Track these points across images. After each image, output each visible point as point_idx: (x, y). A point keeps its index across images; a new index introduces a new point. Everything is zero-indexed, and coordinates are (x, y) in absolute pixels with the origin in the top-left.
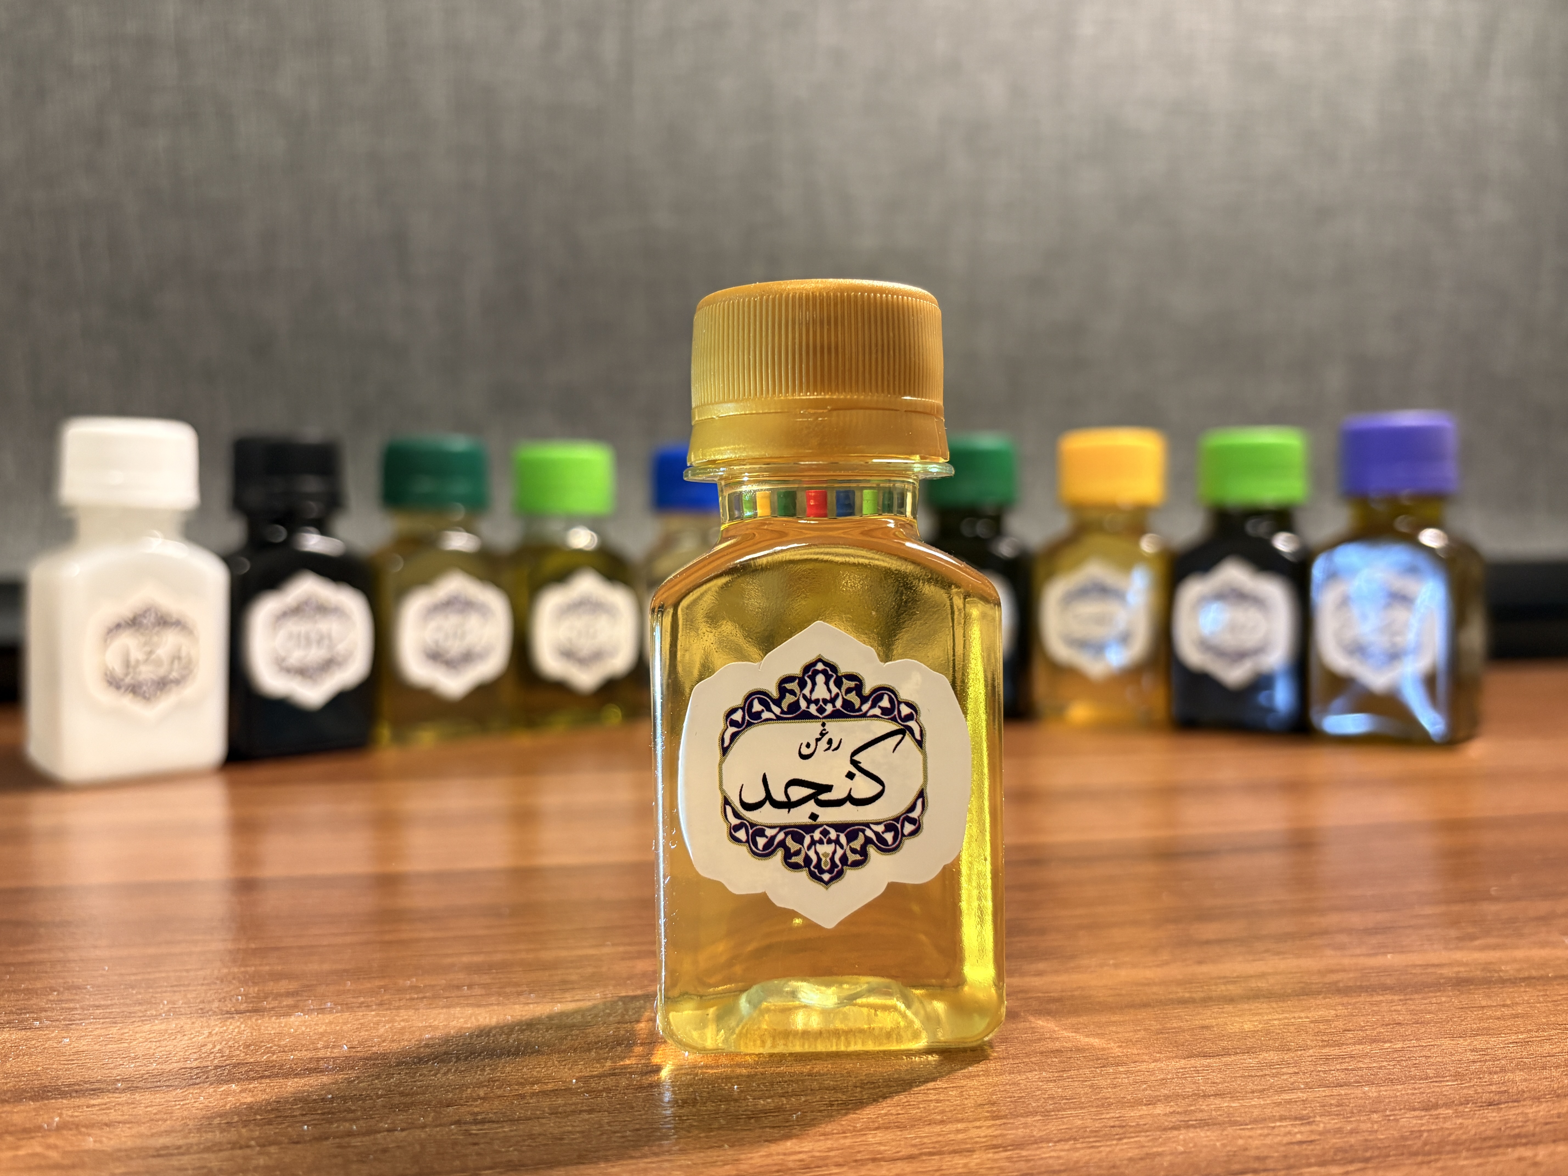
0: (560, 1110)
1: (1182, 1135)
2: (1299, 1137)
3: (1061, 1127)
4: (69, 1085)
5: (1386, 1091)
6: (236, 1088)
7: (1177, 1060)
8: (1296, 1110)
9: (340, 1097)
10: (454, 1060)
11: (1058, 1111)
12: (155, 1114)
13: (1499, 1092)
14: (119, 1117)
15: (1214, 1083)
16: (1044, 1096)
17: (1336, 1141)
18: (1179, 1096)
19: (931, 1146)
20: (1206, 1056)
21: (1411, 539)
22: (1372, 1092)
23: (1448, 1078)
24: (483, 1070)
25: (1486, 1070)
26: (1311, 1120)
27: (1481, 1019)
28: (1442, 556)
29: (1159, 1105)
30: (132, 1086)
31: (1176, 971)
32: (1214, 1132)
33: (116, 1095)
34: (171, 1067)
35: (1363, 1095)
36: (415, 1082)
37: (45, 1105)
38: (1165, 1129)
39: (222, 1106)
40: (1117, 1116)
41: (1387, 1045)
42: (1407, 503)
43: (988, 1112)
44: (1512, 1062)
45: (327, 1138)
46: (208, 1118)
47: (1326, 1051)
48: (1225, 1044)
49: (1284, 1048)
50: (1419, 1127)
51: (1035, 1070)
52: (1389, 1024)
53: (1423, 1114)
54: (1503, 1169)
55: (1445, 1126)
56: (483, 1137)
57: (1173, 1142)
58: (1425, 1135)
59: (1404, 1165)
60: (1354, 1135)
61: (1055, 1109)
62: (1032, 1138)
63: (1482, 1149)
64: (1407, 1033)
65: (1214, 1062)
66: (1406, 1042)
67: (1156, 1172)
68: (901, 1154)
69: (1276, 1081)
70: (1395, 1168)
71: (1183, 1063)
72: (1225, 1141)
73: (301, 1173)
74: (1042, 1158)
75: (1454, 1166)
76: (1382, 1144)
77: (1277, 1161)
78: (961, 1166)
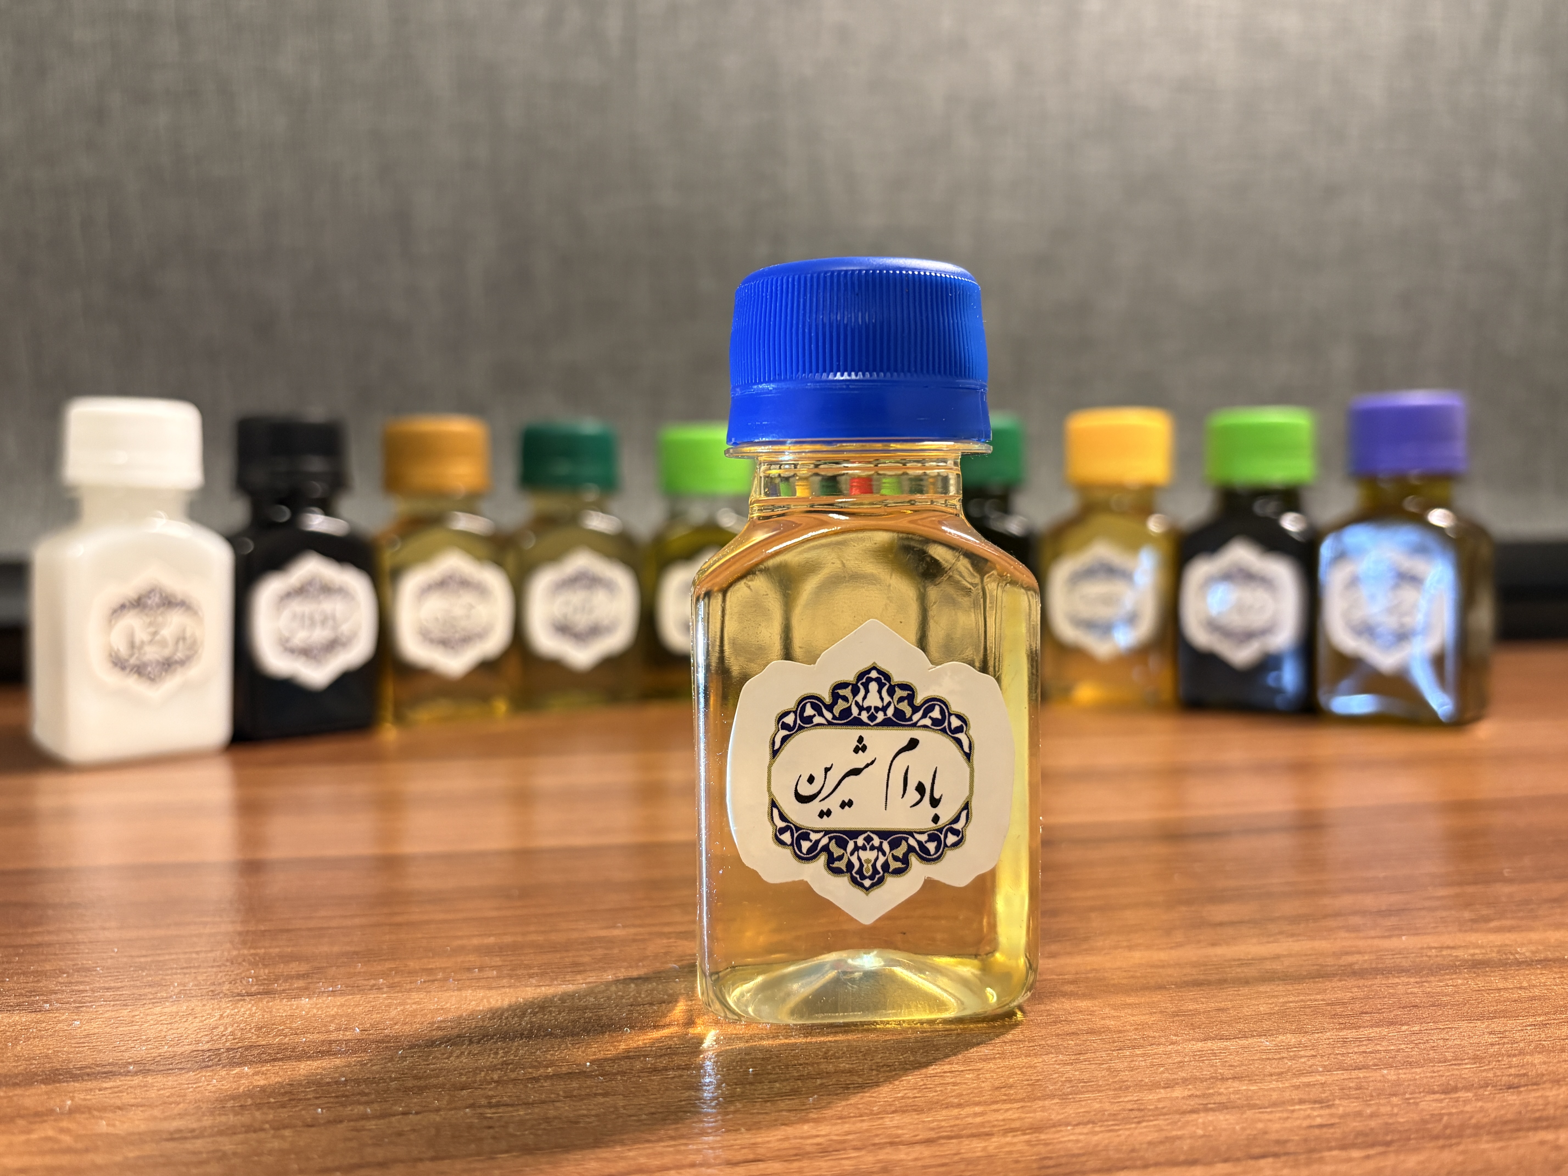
0: (575, 1093)
1: (1201, 1118)
2: (1319, 1121)
3: (1079, 1111)
4: (81, 1068)
5: (1405, 1074)
6: (249, 1071)
7: (1194, 1042)
8: (1315, 1093)
9: (353, 1080)
10: (467, 1043)
11: (1076, 1094)
12: (168, 1097)
13: (1518, 1075)
14: (132, 1100)
15: (1231, 1066)
16: (1061, 1079)
17: (1356, 1125)
18: (1197, 1079)
19: (949, 1129)
20: (1222, 1038)
21: (1419, 519)
22: (1392, 1075)
23: (1466, 1061)
24: (496, 1053)
25: (1504, 1052)
26: (1331, 1103)
27: (1498, 1002)
28: (1451, 536)
29: (1177, 1088)
30: (144, 1068)
31: (1190, 953)
32: (1233, 1115)
33: (128, 1078)
34: (183, 1049)
35: (1382, 1078)
36: (428, 1065)
37: (56, 1088)
38: (1184, 1113)
39: (235, 1089)
40: (1135, 1099)
41: (1404, 1028)
42: (1416, 483)
43: (1005, 1095)
44: (1530, 1045)
45: (342, 1122)
46: (222, 1100)
47: (1343, 1033)
48: (1241, 1026)
49: (1301, 1031)
50: (1439, 1111)
51: (1052, 1053)
52: (1405, 1007)
53: (1443, 1097)
54: (1524, 1152)
55: (1465, 1109)
56: (498, 1121)
57: (1192, 1126)
58: (1445, 1118)
59: (1426, 1149)
60: (1374, 1118)
61: (1073, 1092)
62: (1051, 1122)
63: (1502, 1133)
64: (1424, 1016)
65: (1231, 1045)
66: (1424, 1025)
67: (1176, 1156)
68: (919, 1137)
69: (1295, 1064)
70: (1417, 1152)
71: (1199, 1045)
72: (1244, 1125)
73: (316, 1156)
74: (1061, 1142)
75: (1476, 1150)
76: (1402, 1127)
77: (1298, 1145)
78: (980, 1149)
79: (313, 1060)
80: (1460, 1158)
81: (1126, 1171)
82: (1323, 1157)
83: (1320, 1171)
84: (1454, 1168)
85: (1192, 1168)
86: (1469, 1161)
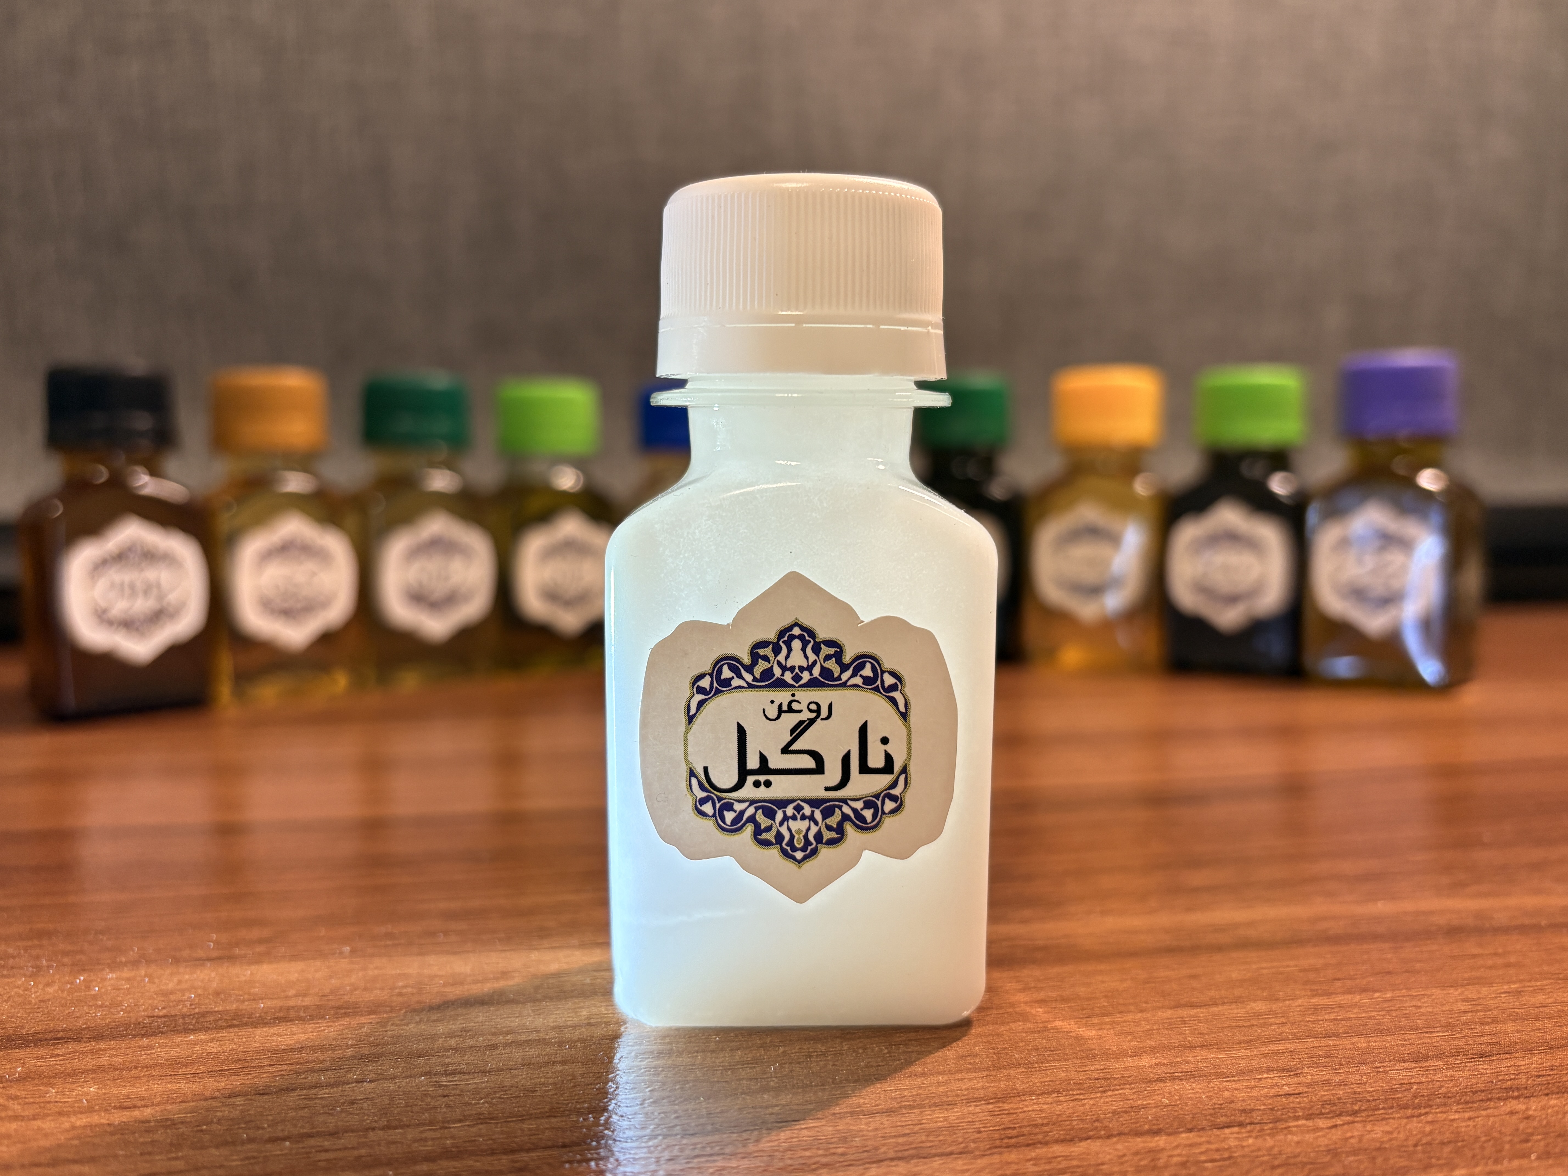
0: (533, 1061)
1: (1169, 1086)
2: (1286, 1089)
3: (1045, 1079)
5: (1375, 1042)
6: (203, 1037)
7: (1164, 1010)
8: (1283, 1062)
9: (309, 1047)
11: (1042, 1063)
13: (1490, 1044)
15: (1201, 1034)
16: (1028, 1047)
17: (1324, 1093)
18: (1165, 1047)
20: (1193, 1006)
21: (1409, 481)
22: (1362, 1043)
23: (1438, 1029)
24: (456, 1020)
25: (1477, 1020)
26: (1300, 1071)
27: (1472, 968)
28: (1442, 500)
29: (1145, 1056)
30: (98, 1034)
31: (1165, 919)
32: (1200, 1084)
33: (81, 1044)
34: (138, 1015)
35: (1351, 1046)
36: (386, 1031)
38: (1150, 1082)
40: (1102, 1067)
41: (1377, 995)
42: (1406, 445)
43: (970, 1064)
44: (1504, 1013)
47: (1314, 1000)
48: (1212, 993)
49: (1273, 998)
50: (1409, 1080)
51: (1019, 1021)
52: (1379, 973)
53: (1413, 1065)
54: (1494, 1123)
55: (1436, 1078)
56: (453, 1089)
57: (1158, 1095)
58: (1415, 1087)
59: (1394, 1118)
60: (1342, 1087)
61: (1039, 1061)
62: (1015, 1091)
63: (1473, 1102)
64: (1397, 982)
65: (1202, 1012)
66: (1396, 992)
67: (1140, 1126)
68: (880, 1107)
69: (1264, 1031)
70: (1384, 1122)
71: (1169, 1013)
72: (1211, 1094)
73: (266, 1125)
74: (1024, 1112)
75: (1444, 1120)
76: (1371, 1096)
77: (1264, 1114)
78: (941, 1119)
79: (269, 1027)
80: (1428, 1128)
81: (1089, 1141)
82: (1289, 1127)
83: (1285, 1141)
84: (1421, 1138)
85: (1157, 1138)
86: (1437, 1131)
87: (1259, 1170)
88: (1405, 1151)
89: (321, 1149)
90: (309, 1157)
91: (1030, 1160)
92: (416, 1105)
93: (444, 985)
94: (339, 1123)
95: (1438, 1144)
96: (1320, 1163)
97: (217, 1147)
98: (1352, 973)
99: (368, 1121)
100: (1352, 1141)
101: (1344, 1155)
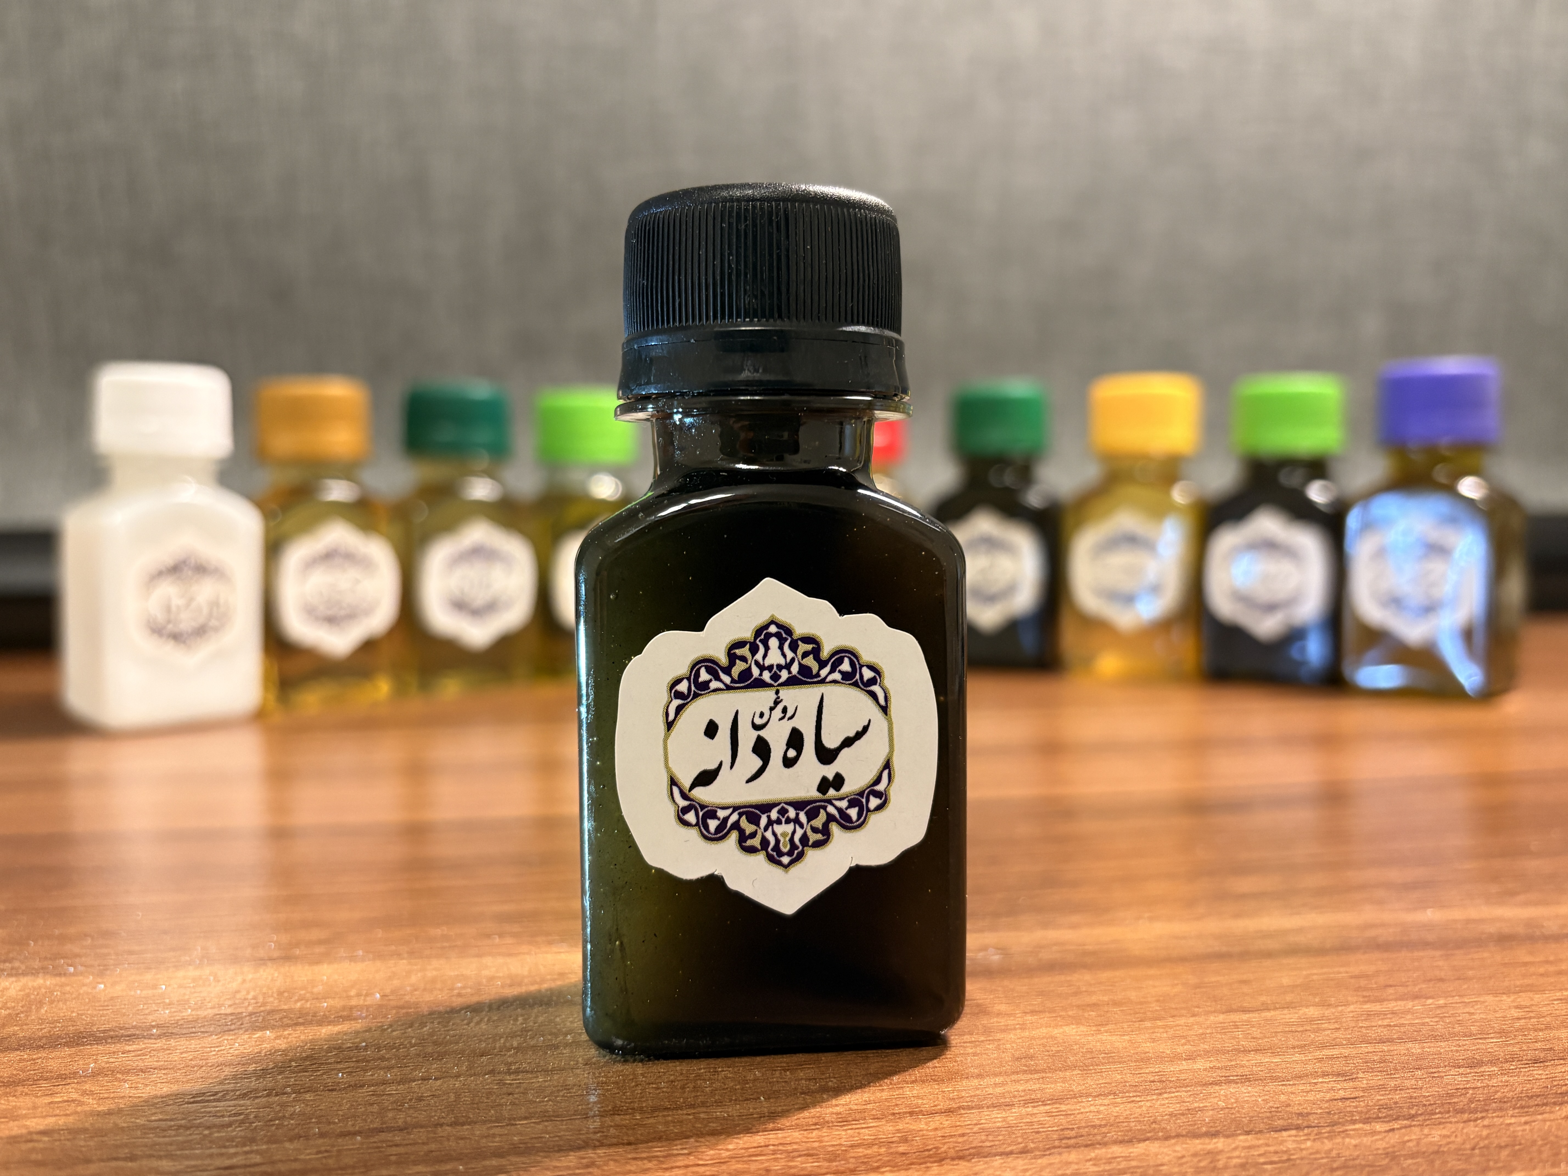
1: (1223, 1090)
2: (1342, 1094)
3: (1101, 1082)
4: (104, 1031)
5: (1429, 1047)
6: (271, 1035)
7: (1216, 1014)
8: (1338, 1066)
9: (374, 1045)
10: (487, 1009)
11: (1097, 1065)
12: (191, 1060)
13: (1544, 1050)
14: (155, 1063)
15: (1254, 1038)
16: (1082, 1050)
17: (1380, 1098)
18: (1218, 1051)
19: (968, 1099)
20: (1245, 1011)
21: (1450, 489)
22: (1416, 1049)
23: (1492, 1035)
24: (516, 1020)
25: (1531, 1027)
26: (1355, 1076)
27: (1524, 976)
28: (1482, 507)
29: (1199, 1059)
30: (167, 1031)
31: (1213, 925)
32: (1255, 1087)
33: (152, 1041)
34: (206, 1013)
35: (1406, 1052)
36: (448, 1030)
37: (80, 1051)
38: (1206, 1085)
39: (257, 1053)
40: (1157, 1070)
41: (1430, 1001)
42: (1447, 453)
43: (1025, 1065)
44: (1557, 1020)
45: (362, 1086)
46: (243, 1065)
47: (1367, 1006)
48: (1264, 999)
49: (1324, 1004)
50: (1464, 1085)
51: (1072, 1024)
52: (1430, 980)
53: (1468, 1071)
54: (1550, 1127)
55: (1491, 1083)
56: (517, 1087)
57: (1214, 1098)
58: (1471, 1092)
59: (1451, 1122)
60: (1398, 1092)
61: (1094, 1063)
62: (1071, 1093)
63: (1529, 1107)
64: (1449, 990)
65: (1254, 1017)
66: (1449, 998)
67: (1198, 1128)
68: (939, 1107)
69: (1318, 1036)
70: (1442, 1126)
71: (1221, 1017)
72: (1267, 1097)
73: (337, 1120)
74: (1082, 1113)
75: (1501, 1125)
76: (1427, 1101)
77: (1321, 1118)
78: (1000, 1120)
79: (334, 1025)
80: (1485, 1132)
81: (1148, 1142)
82: (1347, 1130)
83: (1343, 1144)
84: (1478, 1142)
85: (1215, 1140)
86: (1494, 1135)
87: (1318, 1172)
88: (1463, 1155)
89: (391, 1144)
90: (380, 1152)
91: (1090, 1160)
92: (483, 1102)
93: (503, 987)
94: (409, 1119)
95: (1496, 1147)
96: (1379, 1166)
97: (291, 1140)
98: (1404, 980)
99: (436, 1118)
100: (1410, 1144)
101: (1402, 1159)
